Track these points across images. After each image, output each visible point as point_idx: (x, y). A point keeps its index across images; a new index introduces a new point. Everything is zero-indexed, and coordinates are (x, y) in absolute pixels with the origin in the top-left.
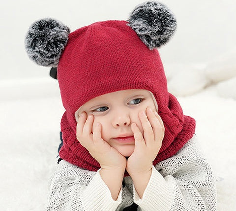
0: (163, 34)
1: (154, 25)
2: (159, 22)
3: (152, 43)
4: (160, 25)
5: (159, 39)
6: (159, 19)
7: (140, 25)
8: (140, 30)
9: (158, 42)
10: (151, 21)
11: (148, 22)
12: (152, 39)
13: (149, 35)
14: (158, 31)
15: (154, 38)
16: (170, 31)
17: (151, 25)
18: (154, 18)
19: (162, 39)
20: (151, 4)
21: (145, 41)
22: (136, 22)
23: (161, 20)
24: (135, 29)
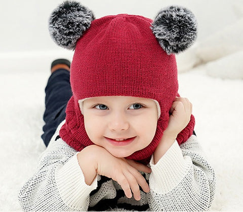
0: (180, 41)
1: (173, 31)
2: (177, 28)
3: (169, 48)
4: (178, 31)
5: (177, 45)
6: (178, 25)
7: (160, 31)
8: (160, 35)
9: (175, 48)
10: (171, 26)
11: (168, 28)
12: (170, 44)
13: (167, 40)
14: (176, 38)
15: (172, 44)
16: (188, 39)
17: (170, 30)
18: (174, 24)
19: (179, 46)
20: (174, 9)
21: (162, 45)
22: (158, 28)
23: (180, 27)
24: (155, 33)
